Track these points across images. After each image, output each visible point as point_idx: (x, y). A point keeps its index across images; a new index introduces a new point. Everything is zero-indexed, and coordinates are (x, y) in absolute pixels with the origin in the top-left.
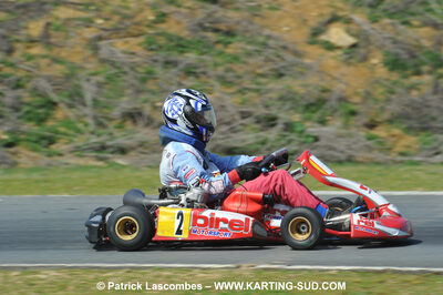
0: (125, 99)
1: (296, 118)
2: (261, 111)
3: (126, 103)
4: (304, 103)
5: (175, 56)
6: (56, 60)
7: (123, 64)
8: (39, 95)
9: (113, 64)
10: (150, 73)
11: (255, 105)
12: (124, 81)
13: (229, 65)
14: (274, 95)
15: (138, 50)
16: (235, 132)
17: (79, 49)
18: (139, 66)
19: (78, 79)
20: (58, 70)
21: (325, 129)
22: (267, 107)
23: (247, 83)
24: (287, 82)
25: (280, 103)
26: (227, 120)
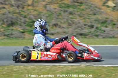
0: (53, 21)
1: (99, 26)
2: (90, 24)
3: (53, 22)
4: (101, 22)
5: (67, 9)
6: (35, 10)
7: (53, 11)
8: (31, 20)
9: (50, 11)
10: (60, 14)
11: (88, 22)
12: (53, 16)
13: (81, 12)
14: (93, 20)
15: (57, 7)
16: (83, 29)
17: (41, 7)
18: (57, 12)
19: (41, 15)
20: (36, 13)
21: (107, 29)
22: (91, 23)
23: (86, 16)
24: (97, 16)
25: (94, 22)
26: (80, 26)
